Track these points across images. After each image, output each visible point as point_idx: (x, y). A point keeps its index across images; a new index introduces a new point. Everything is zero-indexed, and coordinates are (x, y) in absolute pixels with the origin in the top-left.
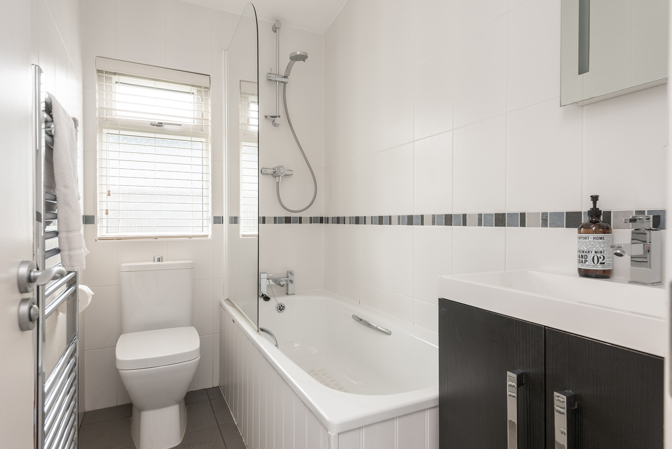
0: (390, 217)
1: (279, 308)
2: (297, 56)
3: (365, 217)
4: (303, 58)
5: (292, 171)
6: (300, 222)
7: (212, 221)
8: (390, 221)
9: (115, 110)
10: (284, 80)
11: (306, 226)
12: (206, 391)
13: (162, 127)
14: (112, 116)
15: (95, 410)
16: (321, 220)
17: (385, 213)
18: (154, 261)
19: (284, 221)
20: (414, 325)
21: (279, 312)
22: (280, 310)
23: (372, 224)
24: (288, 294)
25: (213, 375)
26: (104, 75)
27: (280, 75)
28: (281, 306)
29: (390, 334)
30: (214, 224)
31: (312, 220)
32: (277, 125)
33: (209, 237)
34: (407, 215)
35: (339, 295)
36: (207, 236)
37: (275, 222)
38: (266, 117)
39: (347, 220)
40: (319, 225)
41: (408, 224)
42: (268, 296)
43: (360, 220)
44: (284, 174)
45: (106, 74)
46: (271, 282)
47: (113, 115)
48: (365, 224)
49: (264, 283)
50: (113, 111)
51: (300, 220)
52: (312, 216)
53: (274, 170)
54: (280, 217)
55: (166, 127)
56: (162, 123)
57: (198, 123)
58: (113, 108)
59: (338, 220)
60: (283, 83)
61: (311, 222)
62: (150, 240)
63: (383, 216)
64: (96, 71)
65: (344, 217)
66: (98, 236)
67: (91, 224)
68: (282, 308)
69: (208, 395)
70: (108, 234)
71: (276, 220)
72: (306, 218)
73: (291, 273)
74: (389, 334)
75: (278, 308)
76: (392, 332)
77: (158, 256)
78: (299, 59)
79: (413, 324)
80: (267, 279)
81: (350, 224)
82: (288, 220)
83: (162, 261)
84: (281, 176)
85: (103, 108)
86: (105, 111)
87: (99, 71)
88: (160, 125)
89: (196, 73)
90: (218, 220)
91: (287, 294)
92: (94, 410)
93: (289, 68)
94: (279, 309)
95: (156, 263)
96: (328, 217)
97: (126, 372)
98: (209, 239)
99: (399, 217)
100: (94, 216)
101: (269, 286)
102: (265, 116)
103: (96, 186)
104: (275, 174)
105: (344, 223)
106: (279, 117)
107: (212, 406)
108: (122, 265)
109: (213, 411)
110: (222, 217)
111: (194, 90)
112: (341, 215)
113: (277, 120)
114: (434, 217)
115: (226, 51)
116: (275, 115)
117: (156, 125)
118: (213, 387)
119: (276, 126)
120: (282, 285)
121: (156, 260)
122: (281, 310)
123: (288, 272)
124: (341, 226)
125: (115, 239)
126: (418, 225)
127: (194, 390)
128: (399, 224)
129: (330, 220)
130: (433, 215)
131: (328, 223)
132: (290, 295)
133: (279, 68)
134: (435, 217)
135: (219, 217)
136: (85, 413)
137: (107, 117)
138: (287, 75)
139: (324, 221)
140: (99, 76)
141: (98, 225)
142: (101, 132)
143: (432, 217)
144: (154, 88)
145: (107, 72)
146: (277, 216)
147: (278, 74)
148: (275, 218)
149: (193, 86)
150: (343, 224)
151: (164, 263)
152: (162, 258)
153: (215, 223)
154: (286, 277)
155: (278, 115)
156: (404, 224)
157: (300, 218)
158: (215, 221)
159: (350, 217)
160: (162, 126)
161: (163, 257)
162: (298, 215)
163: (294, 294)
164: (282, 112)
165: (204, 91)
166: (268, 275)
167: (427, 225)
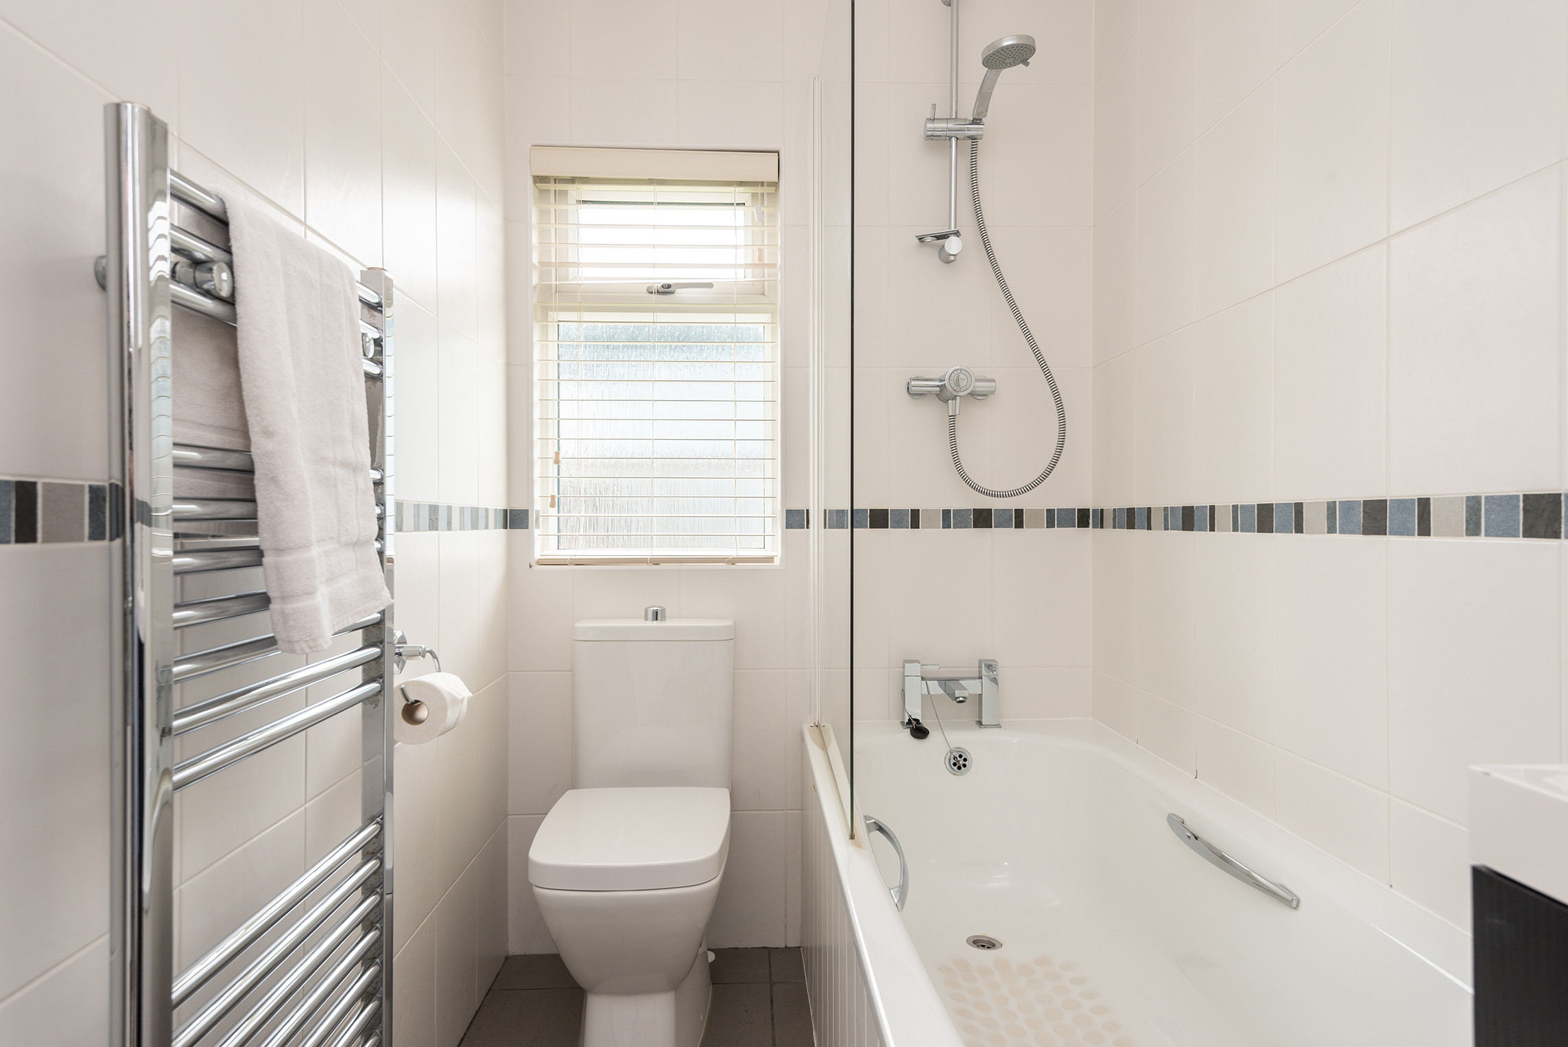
0: (1299, 507)
1: (953, 761)
2: (1003, 53)
3: (1212, 508)
4: (1021, 53)
5: (993, 381)
6: (1019, 524)
7: (782, 519)
8: (1296, 518)
9: (577, 265)
10: (974, 130)
11: (1034, 536)
12: (768, 952)
13: (671, 295)
14: (567, 280)
15: (528, 955)
16: (1083, 518)
17: (1278, 494)
18: (646, 619)
19: (970, 522)
20: (1391, 890)
21: (952, 771)
22: (955, 768)
23: (1235, 529)
24: (982, 725)
25: (786, 917)
26: (552, 187)
27: (961, 119)
28: (960, 756)
29: (1294, 904)
30: (786, 528)
31: (1053, 518)
32: (952, 258)
33: (777, 561)
34: (1362, 500)
35: (1135, 744)
36: (770, 559)
37: (946, 525)
38: (921, 239)
39: (1157, 519)
40: (1076, 531)
41: (1367, 531)
42: (925, 724)
43: (1195, 518)
44: (968, 391)
45: (555, 183)
46: (935, 688)
47: (570, 278)
48: (1212, 529)
49: (915, 689)
50: (570, 269)
51: (1018, 519)
52: (1055, 507)
53: (941, 381)
54: (960, 510)
55: (680, 293)
56: (669, 286)
57: (753, 277)
58: (570, 261)
59: (1132, 518)
60: (971, 141)
61: (1050, 524)
62: (644, 567)
63: (1274, 503)
64: (530, 180)
65: (1149, 509)
66: (537, 556)
67: (521, 528)
68: (962, 762)
69: (770, 966)
70: (560, 552)
71: (948, 519)
72: (1035, 512)
73: (989, 667)
74: (1291, 902)
75: (950, 762)
76: (1302, 901)
77: (654, 607)
78: (1011, 60)
79: (1388, 887)
80: (923, 679)
81: (1166, 528)
82: (982, 519)
83: (664, 618)
84: (958, 398)
85: (549, 264)
86: (553, 269)
87: (539, 179)
88: (667, 290)
89: (748, 152)
90: (796, 519)
91: (980, 723)
92: (525, 955)
93: (984, 97)
94: (955, 764)
95: (651, 624)
96: (1102, 510)
97: (547, 893)
98: (775, 566)
99: (1331, 507)
100: (526, 512)
101: (927, 699)
102: (917, 237)
103: (532, 443)
104: (943, 395)
105: (1149, 528)
106: (957, 234)
107: (772, 1002)
108: (577, 625)
109: (772, 1019)
110: (808, 511)
111: (742, 194)
112: (1138, 503)
113: (953, 245)
114: (1473, 504)
115: (817, 79)
116: (944, 230)
117: (658, 292)
118: (786, 947)
119: (949, 262)
120: (961, 699)
121: (650, 615)
122: (959, 768)
123: (980, 662)
124: (1139, 534)
125: (571, 564)
126: (1409, 533)
127: (741, 947)
128: (1331, 530)
129: (1108, 519)
130: (1469, 499)
131: (1102, 527)
132: (987, 726)
133: (957, 101)
134: (1480, 504)
135: (800, 512)
136: (507, 958)
137: (558, 283)
138: (978, 114)
139: (1091, 521)
140: (541, 191)
141: (537, 532)
142: (545, 318)
143: (1467, 506)
144: (652, 203)
145: (557, 180)
146: (953, 505)
147: (956, 118)
148: (946, 513)
149: (741, 184)
150: (1146, 530)
151: (668, 623)
152: (663, 610)
153: (789, 525)
154: (977, 675)
155: (953, 229)
156: (1353, 532)
157: (1019, 513)
158: (790, 522)
159: (1166, 509)
160: (672, 293)
161: (665, 609)
162: (1011, 504)
163: (998, 726)
164: (966, 223)
165: (768, 193)
166: (924, 667)
167: (1443, 535)
